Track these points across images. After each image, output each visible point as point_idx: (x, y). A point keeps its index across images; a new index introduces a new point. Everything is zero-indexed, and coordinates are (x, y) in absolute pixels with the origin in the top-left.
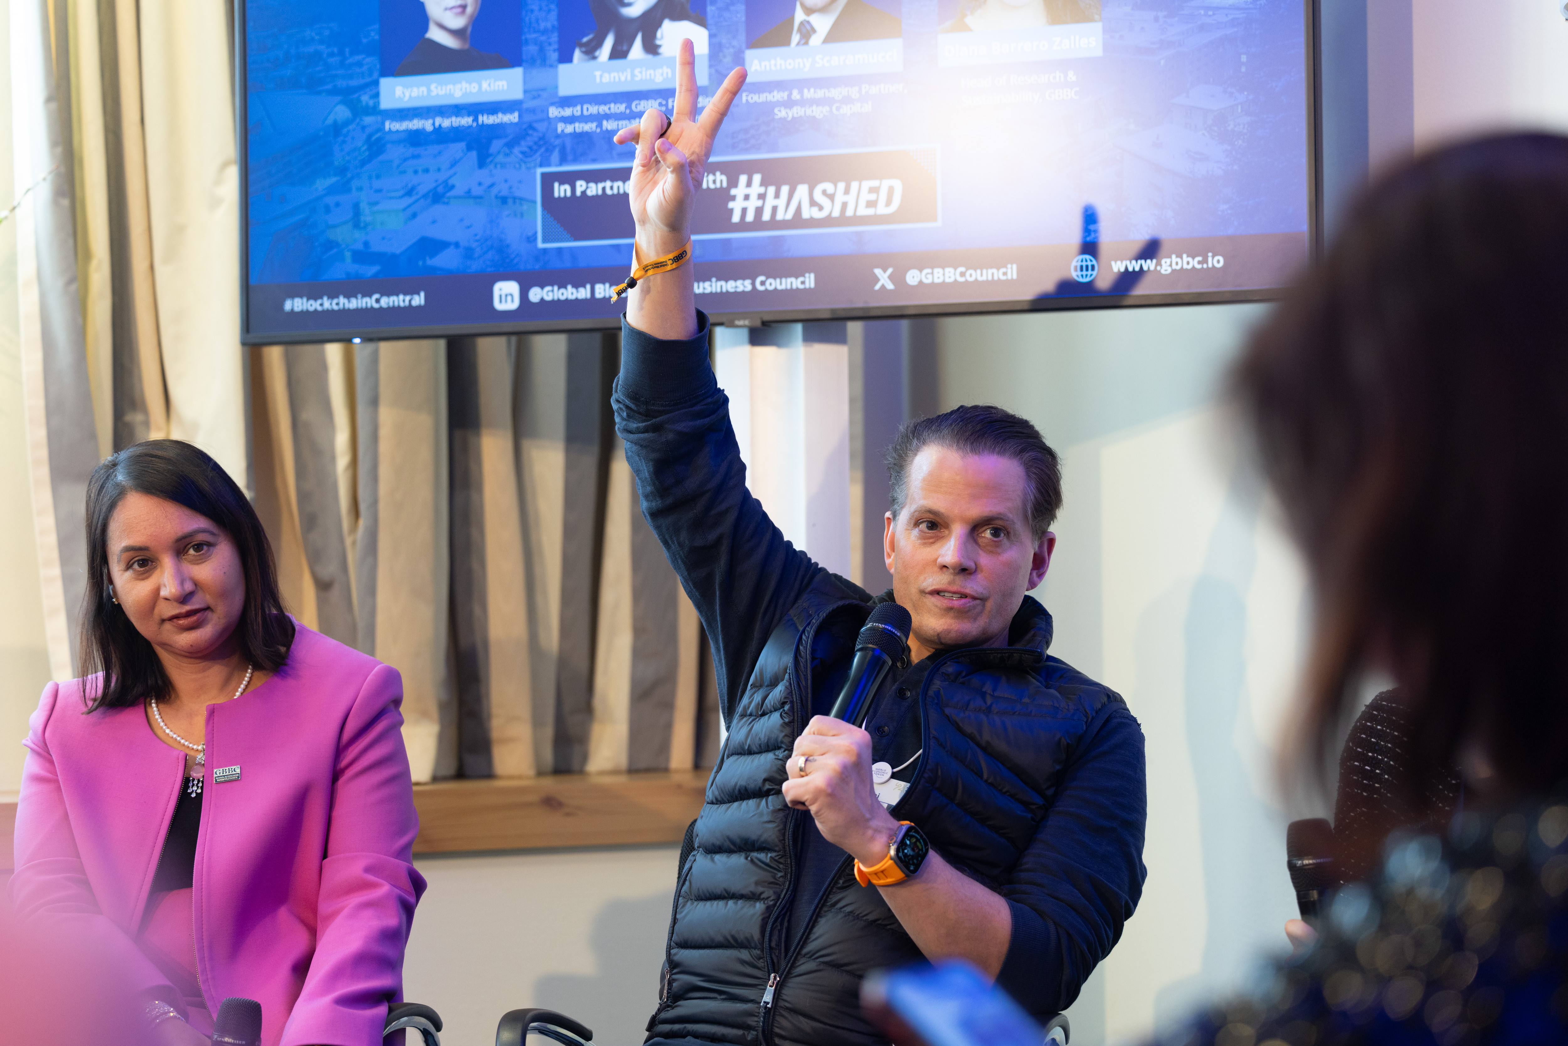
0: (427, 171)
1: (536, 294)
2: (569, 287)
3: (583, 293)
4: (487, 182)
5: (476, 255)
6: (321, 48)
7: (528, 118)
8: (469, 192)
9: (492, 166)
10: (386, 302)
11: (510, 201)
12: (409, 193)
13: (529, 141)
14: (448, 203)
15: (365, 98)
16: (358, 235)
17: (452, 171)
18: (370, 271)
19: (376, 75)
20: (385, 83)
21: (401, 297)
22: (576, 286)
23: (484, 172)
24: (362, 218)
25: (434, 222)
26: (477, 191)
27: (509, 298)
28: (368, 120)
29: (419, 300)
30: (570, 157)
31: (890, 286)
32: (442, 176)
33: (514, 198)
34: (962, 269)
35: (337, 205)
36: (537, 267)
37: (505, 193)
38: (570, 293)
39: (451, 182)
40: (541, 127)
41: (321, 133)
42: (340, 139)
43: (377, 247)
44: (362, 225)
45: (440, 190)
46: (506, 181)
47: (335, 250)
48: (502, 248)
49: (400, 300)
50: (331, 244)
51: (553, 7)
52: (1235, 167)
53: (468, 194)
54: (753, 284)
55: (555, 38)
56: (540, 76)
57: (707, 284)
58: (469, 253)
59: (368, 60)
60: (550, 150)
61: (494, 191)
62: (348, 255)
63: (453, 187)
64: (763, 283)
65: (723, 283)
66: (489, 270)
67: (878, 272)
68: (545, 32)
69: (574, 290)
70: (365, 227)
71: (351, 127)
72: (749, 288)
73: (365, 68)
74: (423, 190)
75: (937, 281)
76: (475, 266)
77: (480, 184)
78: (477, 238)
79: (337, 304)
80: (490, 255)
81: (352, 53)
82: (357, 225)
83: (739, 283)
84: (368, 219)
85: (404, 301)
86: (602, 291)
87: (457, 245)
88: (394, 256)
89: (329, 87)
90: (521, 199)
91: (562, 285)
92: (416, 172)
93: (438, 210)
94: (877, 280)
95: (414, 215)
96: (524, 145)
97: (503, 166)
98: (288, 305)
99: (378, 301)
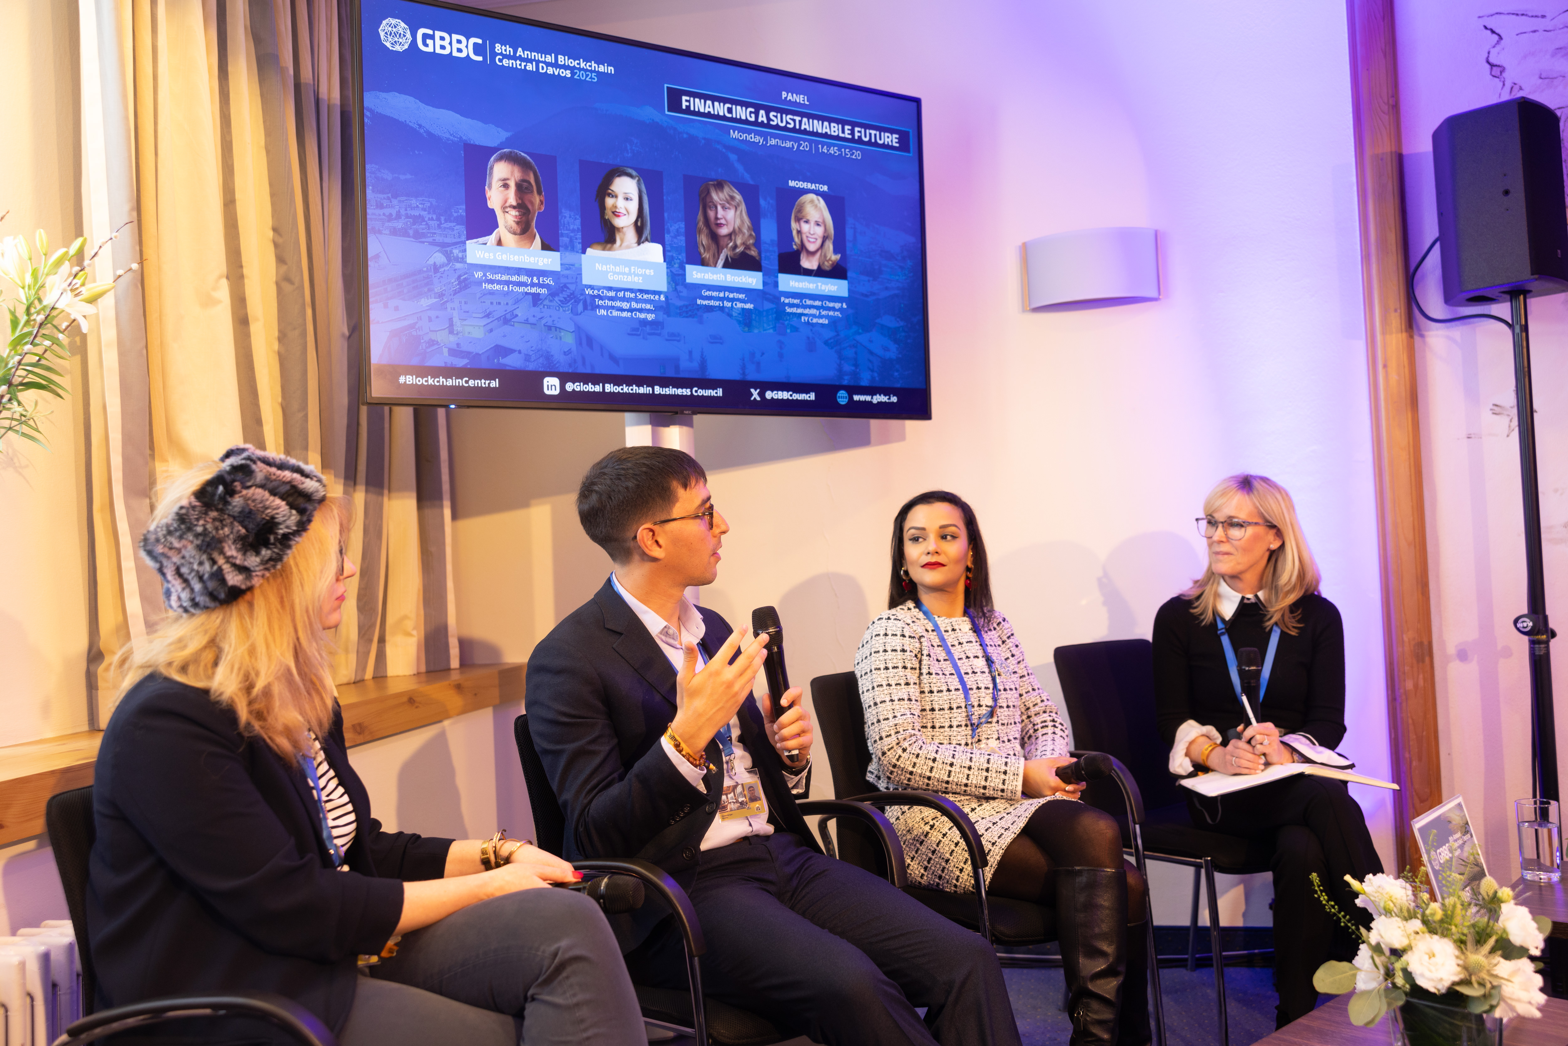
0: (499, 303)
1: (569, 387)
2: (590, 384)
3: (598, 388)
4: (539, 316)
5: (532, 360)
6: (424, 213)
7: (563, 280)
8: (527, 320)
9: (542, 307)
10: (472, 383)
11: (553, 329)
12: (488, 316)
13: (565, 294)
14: (513, 326)
15: (456, 252)
16: (453, 339)
17: (516, 306)
18: (461, 363)
19: (463, 238)
20: (471, 244)
21: (483, 381)
22: (594, 384)
23: (537, 309)
24: (455, 328)
25: (504, 336)
26: (532, 320)
27: (553, 387)
28: (458, 265)
29: (495, 384)
30: (589, 308)
31: (758, 399)
32: (510, 308)
33: (556, 328)
34: (791, 393)
35: (437, 317)
36: (570, 371)
37: (550, 324)
38: (590, 388)
39: (515, 312)
40: (572, 287)
41: (425, 269)
42: (438, 275)
43: (465, 347)
44: (455, 332)
45: (508, 316)
46: (550, 317)
47: (436, 347)
48: (548, 357)
49: (483, 383)
50: (432, 343)
51: (578, 217)
52: (900, 356)
53: (526, 322)
54: (691, 391)
55: (579, 235)
56: (571, 257)
57: (667, 389)
58: (527, 358)
59: (458, 227)
60: (577, 301)
61: (543, 321)
62: (445, 351)
63: (517, 316)
64: (696, 391)
65: (676, 389)
66: (540, 369)
67: (752, 390)
68: (573, 231)
69: (593, 386)
70: (457, 334)
71: (446, 268)
72: (689, 393)
73: (455, 232)
74: (497, 315)
75: (780, 398)
76: (531, 367)
77: (534, 316)
78: (533, 349)
79: (438, 382)
80: (541, 360)
81: (446, 221)
82: (451, 332)
83: (684, 390)
84: (460, 329)
85: (485, 383)
86: (609, 388)
87: (520, 352)
88: (477, 354)
89: (430, 240)
90: (560, 328)
91: (586, 383)
92: (492, 303)
93: (507, 329)
94: (752, 395)
95: (491, 330)
96: (561, 297)
97: (549, 307)
98: (402, 380)
99: (467, 382)
